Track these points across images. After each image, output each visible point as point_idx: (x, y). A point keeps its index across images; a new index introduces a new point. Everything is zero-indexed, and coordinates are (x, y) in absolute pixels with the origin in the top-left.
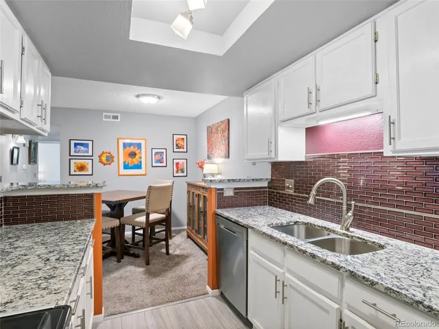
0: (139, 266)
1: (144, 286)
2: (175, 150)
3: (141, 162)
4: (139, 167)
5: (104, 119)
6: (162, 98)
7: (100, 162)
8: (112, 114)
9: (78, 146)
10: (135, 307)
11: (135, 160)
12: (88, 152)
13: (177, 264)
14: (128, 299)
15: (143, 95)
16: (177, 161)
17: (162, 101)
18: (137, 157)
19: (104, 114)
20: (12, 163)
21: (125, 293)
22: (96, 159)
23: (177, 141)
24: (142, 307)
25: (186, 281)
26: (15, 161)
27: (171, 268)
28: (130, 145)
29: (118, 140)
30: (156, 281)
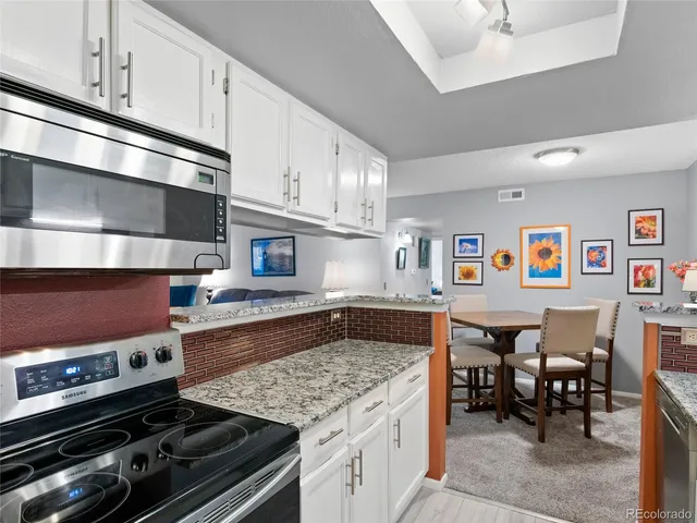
0: (527, 438)
1: (519, 472)
2: (633, 241)
3: (559, 266)
4: (556, 273)
5: (500, 200)
6: (584, 150)
7: (493, 265)
8: (511, 191)
9: (465, 244)
10: (488, 494)
11: (550, 263)
12: (476, 251)
13: (597, 459)
14: (485, 479)
15: (547, 152)
16: (639, 263)
17: (584, 156)
18: (553, 257)
19: (500, 192)
20: (398, 267)
21: (487, 468)
22: (487, 261)
23: (638, 222)
24: (499, 499)
25: (598, 494)
26: (401, 265)
27: (582, 461)
28: (541, 236)
29: (521, 230)
30: (541, 472)
